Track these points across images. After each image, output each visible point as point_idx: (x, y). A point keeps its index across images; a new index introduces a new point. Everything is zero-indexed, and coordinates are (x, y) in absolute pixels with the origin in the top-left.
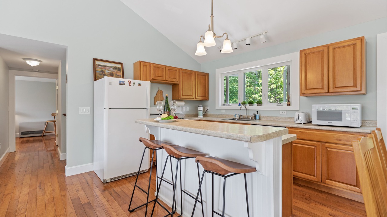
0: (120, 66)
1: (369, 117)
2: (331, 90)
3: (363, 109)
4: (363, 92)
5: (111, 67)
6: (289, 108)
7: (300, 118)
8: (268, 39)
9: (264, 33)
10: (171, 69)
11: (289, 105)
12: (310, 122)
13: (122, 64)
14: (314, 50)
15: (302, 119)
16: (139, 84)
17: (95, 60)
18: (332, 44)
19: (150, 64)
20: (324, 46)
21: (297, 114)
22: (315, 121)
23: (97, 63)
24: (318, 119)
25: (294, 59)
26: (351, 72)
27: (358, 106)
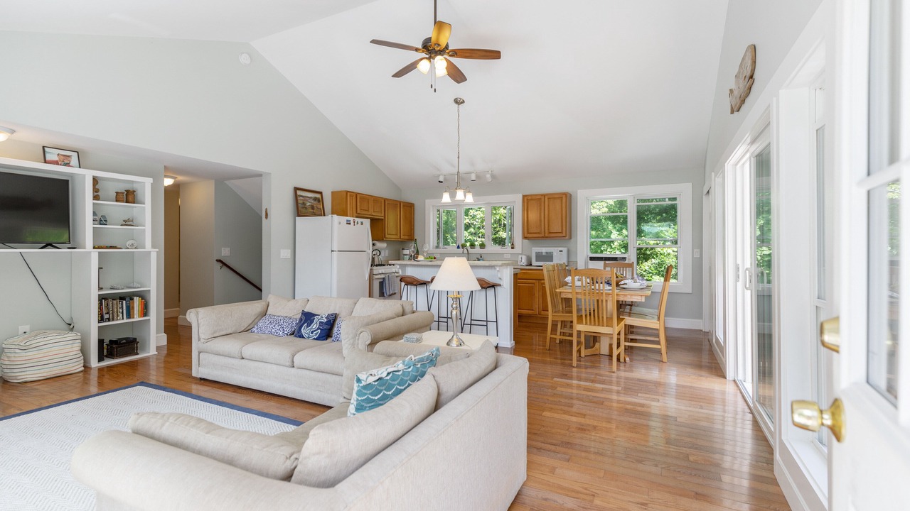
0: (318, 196)
1: (572, 259)
2: (547, 235)
3: (568, 251)
4: (567, 238)
5: (311, 198)
6: (513, 251)
7: (523, 261)
8: (493, 176)
9: (490, 172)
10: (376, 200)
11: (513, 248)
12: (531, 265)
13: (321, 193)
14: (534, 197)
15: (524, 261)
16: (362, 224)
17: (296, 189)
18: (547, 194)
19: (357, 194)
20: (542, 195)
21: (520, 256)
22: (534, 263)
23: (299, 193)
24: (536, 261)
25: (516, 200)
26: (560, 221)
27: (565, 250)
